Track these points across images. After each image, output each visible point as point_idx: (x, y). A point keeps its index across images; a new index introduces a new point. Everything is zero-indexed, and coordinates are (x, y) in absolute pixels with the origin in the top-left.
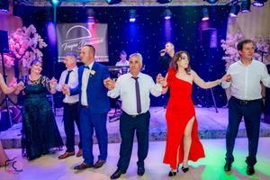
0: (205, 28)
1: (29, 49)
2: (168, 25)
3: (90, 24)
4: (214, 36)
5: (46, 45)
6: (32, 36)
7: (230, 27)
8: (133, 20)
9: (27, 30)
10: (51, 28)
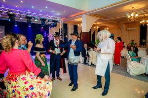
0: (42, 31)
4: (45, 33)
7: (50, 31)
8: (16, 26)
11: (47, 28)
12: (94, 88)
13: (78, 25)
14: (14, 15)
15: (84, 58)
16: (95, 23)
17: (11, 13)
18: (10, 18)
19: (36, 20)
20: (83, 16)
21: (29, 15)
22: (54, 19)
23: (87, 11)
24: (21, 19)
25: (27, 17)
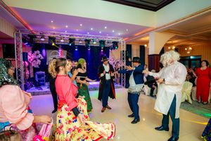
0: (102, 54)
1: (35, 59)
2: (89, 52)
3: (60, 51)
5: (43, 58)
6: (37, 54)
7: (110, 54)
8: (76, 50)
9: (36, 52)
10: (44, 51)
11: (107, 51)
12: (156, 129)
13: (146, 46)
14: (74, 40)
15: (150, 89)
16: (170, 42)
17: (71, 37)
18: (70, 42)
19: (95, 43)
20: (151, 34)
21: (87, 38)
22: (114, 40)
23: (155, 27)
24: (81, 42)
25: (86, 40)
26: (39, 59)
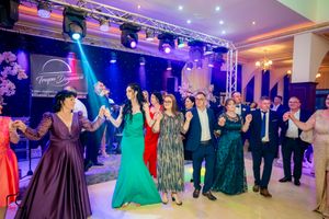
0: (168, 75)
3: (70, 59)
5: (26, 77)
8: (113, 61)
14: (138, 30)
17: (130, 22)
21: (167, 32)
24: (150, 39)
26: (12, 78)
